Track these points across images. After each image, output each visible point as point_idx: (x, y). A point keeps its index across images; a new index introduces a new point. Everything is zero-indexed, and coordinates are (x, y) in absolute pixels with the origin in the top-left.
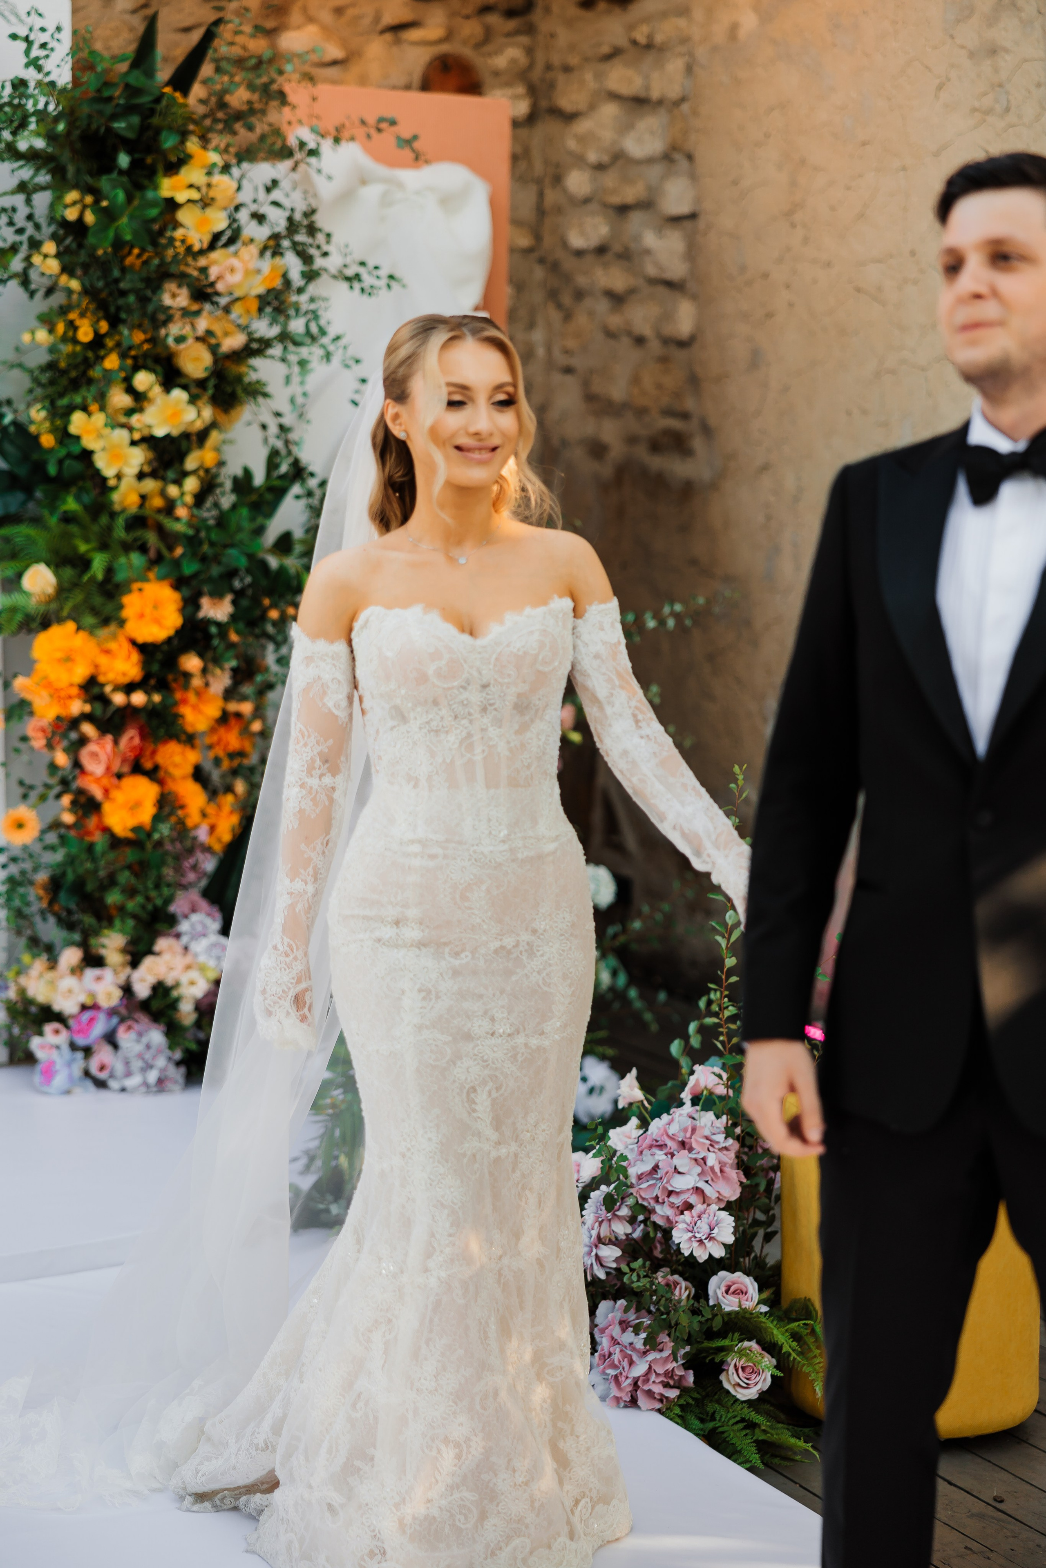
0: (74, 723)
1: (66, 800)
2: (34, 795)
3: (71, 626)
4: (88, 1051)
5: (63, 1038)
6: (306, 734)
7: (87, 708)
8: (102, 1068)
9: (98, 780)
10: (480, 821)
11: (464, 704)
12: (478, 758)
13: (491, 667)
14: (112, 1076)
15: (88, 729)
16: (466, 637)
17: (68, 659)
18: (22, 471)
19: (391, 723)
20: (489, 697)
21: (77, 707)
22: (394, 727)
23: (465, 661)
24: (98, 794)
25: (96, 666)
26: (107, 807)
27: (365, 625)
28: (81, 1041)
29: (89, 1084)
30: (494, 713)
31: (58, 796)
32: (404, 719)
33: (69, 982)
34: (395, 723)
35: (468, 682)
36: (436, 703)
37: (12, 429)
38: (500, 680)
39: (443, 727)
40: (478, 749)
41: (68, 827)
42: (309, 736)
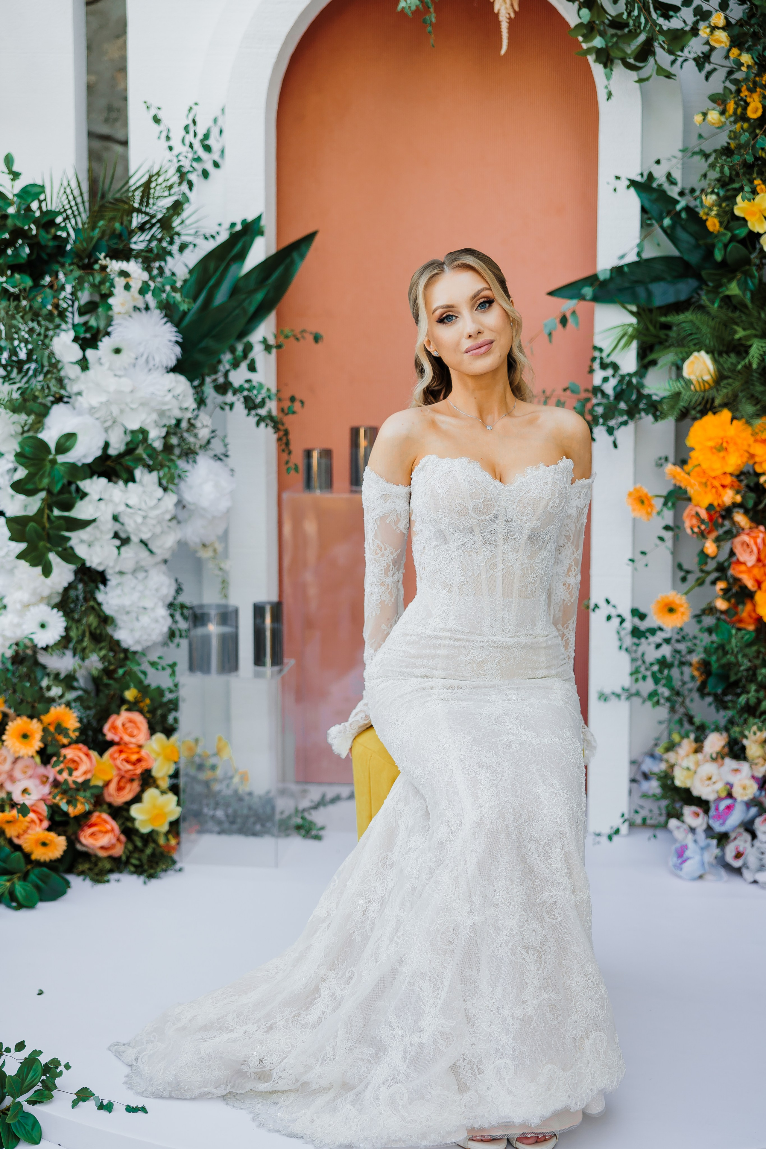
0: (728, 512)
1: (721, 585)
2: (692, 579)
3: (726, 414)
4: (723, 838)
5: (699, 822)
6: (383, 548)
7: (738, 499)
8: (739, 855)
9: (750, 570)
10: (496, 621)
11: (493, 533)
12: (500, 574)
13: (515, 506)
14: (745, 865)
15: (740, 518)
16: (498, 483)
17: (721, 448)
18: (694, 258)
19: (435, 543)
20: (511, 529)
21: (729, 497)
22: (437, 546)
23: (496, 502)
24: (750, 584)
25: (752, 456)
26: (759, 597)
27: (422, 469)
28: (718, 827)
29: (723, 872)
30: (513, 541)
31: (714, 583)
32: (445, 541)
33: (709, 768)
34: (438, 543)
35: (496, 517)
36: (471, 530)
37: (684, 215)
38: (520, 517)
39: (475, 549)
40: (500, 567)
41: (722, 612)
42: (386, 549)
